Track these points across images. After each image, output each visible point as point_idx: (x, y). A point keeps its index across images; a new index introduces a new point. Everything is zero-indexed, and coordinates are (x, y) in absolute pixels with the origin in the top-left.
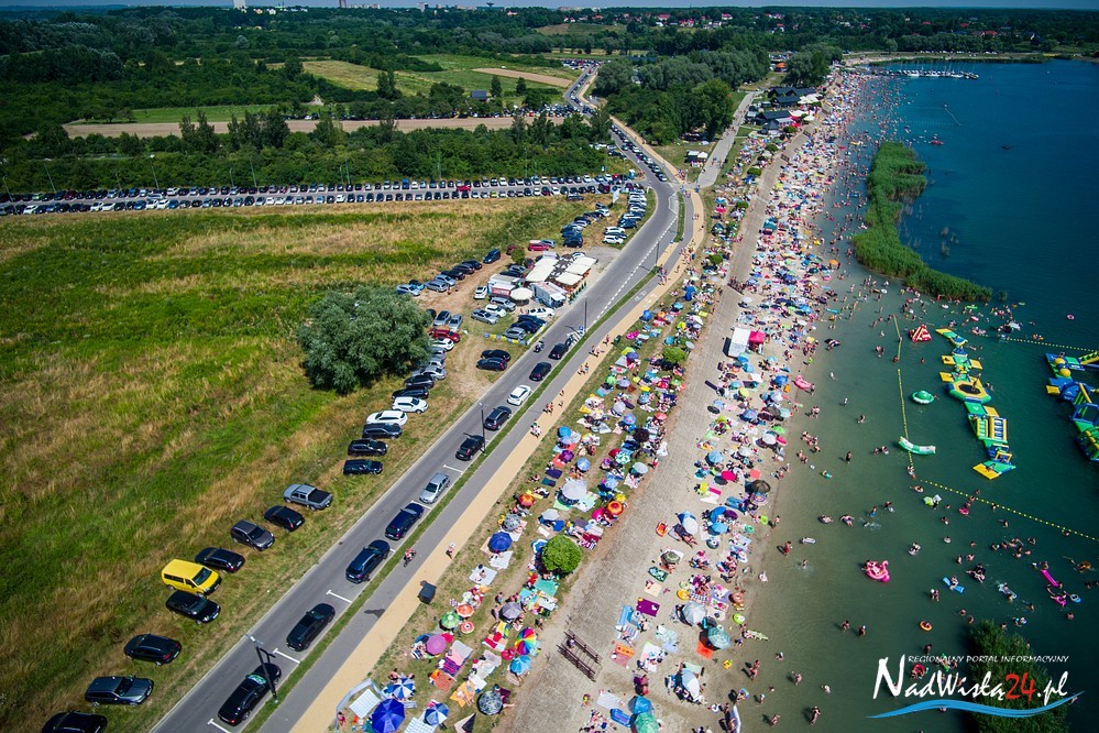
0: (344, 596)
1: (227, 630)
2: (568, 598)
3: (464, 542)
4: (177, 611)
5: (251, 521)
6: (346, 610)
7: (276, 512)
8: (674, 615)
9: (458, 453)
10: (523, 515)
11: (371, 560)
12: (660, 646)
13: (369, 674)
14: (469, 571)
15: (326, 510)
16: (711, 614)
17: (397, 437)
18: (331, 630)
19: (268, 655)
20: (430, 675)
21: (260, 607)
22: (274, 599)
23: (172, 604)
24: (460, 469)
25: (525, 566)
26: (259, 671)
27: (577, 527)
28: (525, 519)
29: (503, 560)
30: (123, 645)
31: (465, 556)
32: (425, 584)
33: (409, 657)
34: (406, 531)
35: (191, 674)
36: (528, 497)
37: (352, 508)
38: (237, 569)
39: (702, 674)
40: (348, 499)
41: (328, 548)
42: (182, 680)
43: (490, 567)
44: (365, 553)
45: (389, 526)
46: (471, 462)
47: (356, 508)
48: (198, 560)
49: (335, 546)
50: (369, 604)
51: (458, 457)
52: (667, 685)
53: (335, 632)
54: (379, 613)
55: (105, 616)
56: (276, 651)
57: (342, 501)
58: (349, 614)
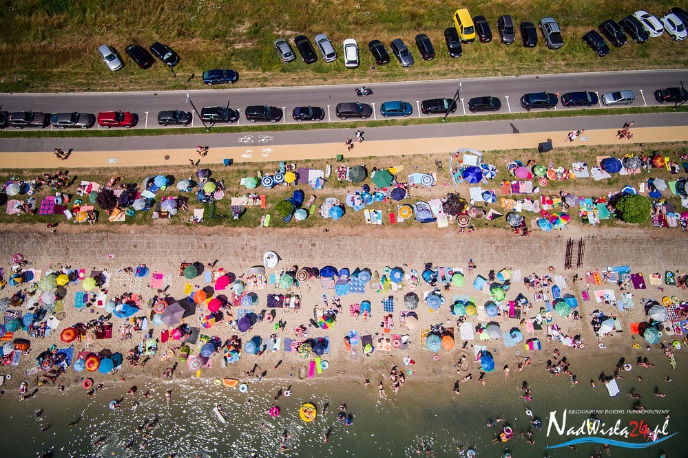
0: (511, 106)
1: (454, 69)
2: (605, 230)
3: (593, 144)
4: (446, 39)
5: (513, 20)
6: (504, 113)
7: (529, 27)
8: (646, 301)
9: (660, 91)
10: (645, 167)
11: (540, 102)
12: (617, 299)
13: (484, 151)
14: (576, 160)
15: (552, 51)
16: (666, 325)
17: (639, 42)
18: (490, 116)
19: (458, 98)
20: (504, 180)
21: (475, 72)
22: (484, 74)
23: (448, 32)
24: (646, 101)
25: (606, 191)
26: (449, 101)
27: (664, 208)
28: (642, 170)
29: (600, 175)
30: (418, 33)
31: (585, 151)
32: (550, 142)
33: (505, 163)
34: (574, 105)
35: (428, 74)
36: (662, 161)
37: (563, 63)
38: (484, 42)
39: (617, 331)
40: (567, 56)
41: (530, 73)
42: (423, 73)
43: (589, 170)
44: (542, 95)
45: (569, 94)
46: (660, 105)
47: (565, 65)
48: (474, 20)
49: (534, 76)
50: (516, 122)
51: (656, 94)
52: (594, 312)
53: (491, 118)
54: (516, 131)
55: (422, 11)
56: (462, 99)
57: (563, 54)
58: (504, 117)
